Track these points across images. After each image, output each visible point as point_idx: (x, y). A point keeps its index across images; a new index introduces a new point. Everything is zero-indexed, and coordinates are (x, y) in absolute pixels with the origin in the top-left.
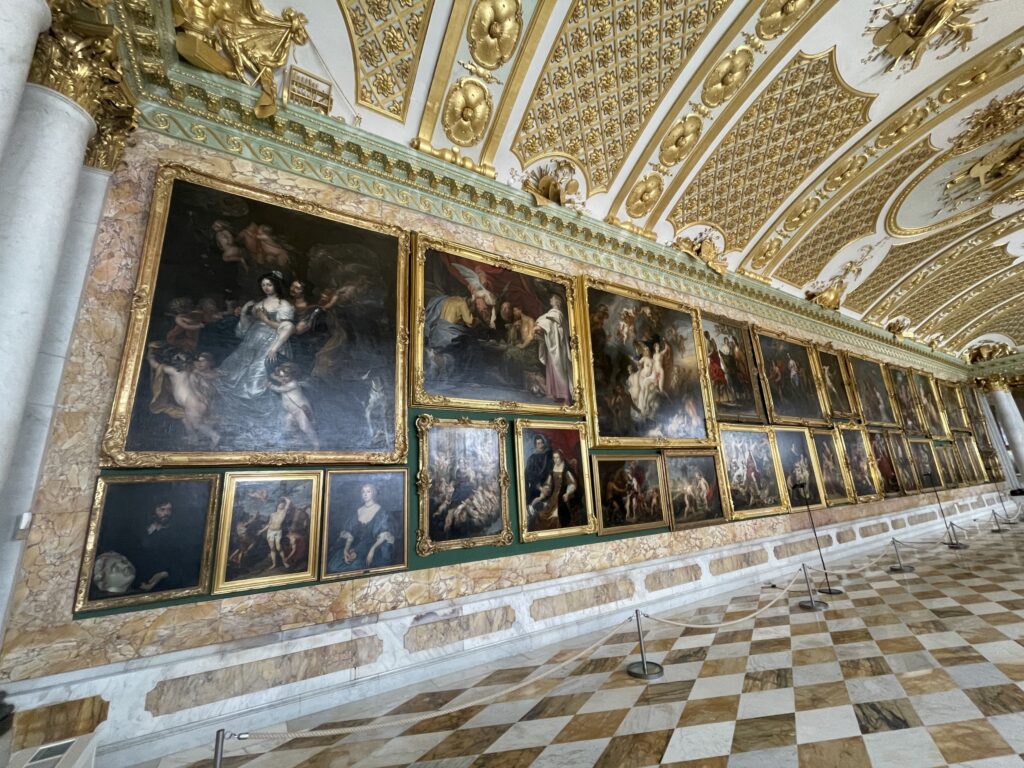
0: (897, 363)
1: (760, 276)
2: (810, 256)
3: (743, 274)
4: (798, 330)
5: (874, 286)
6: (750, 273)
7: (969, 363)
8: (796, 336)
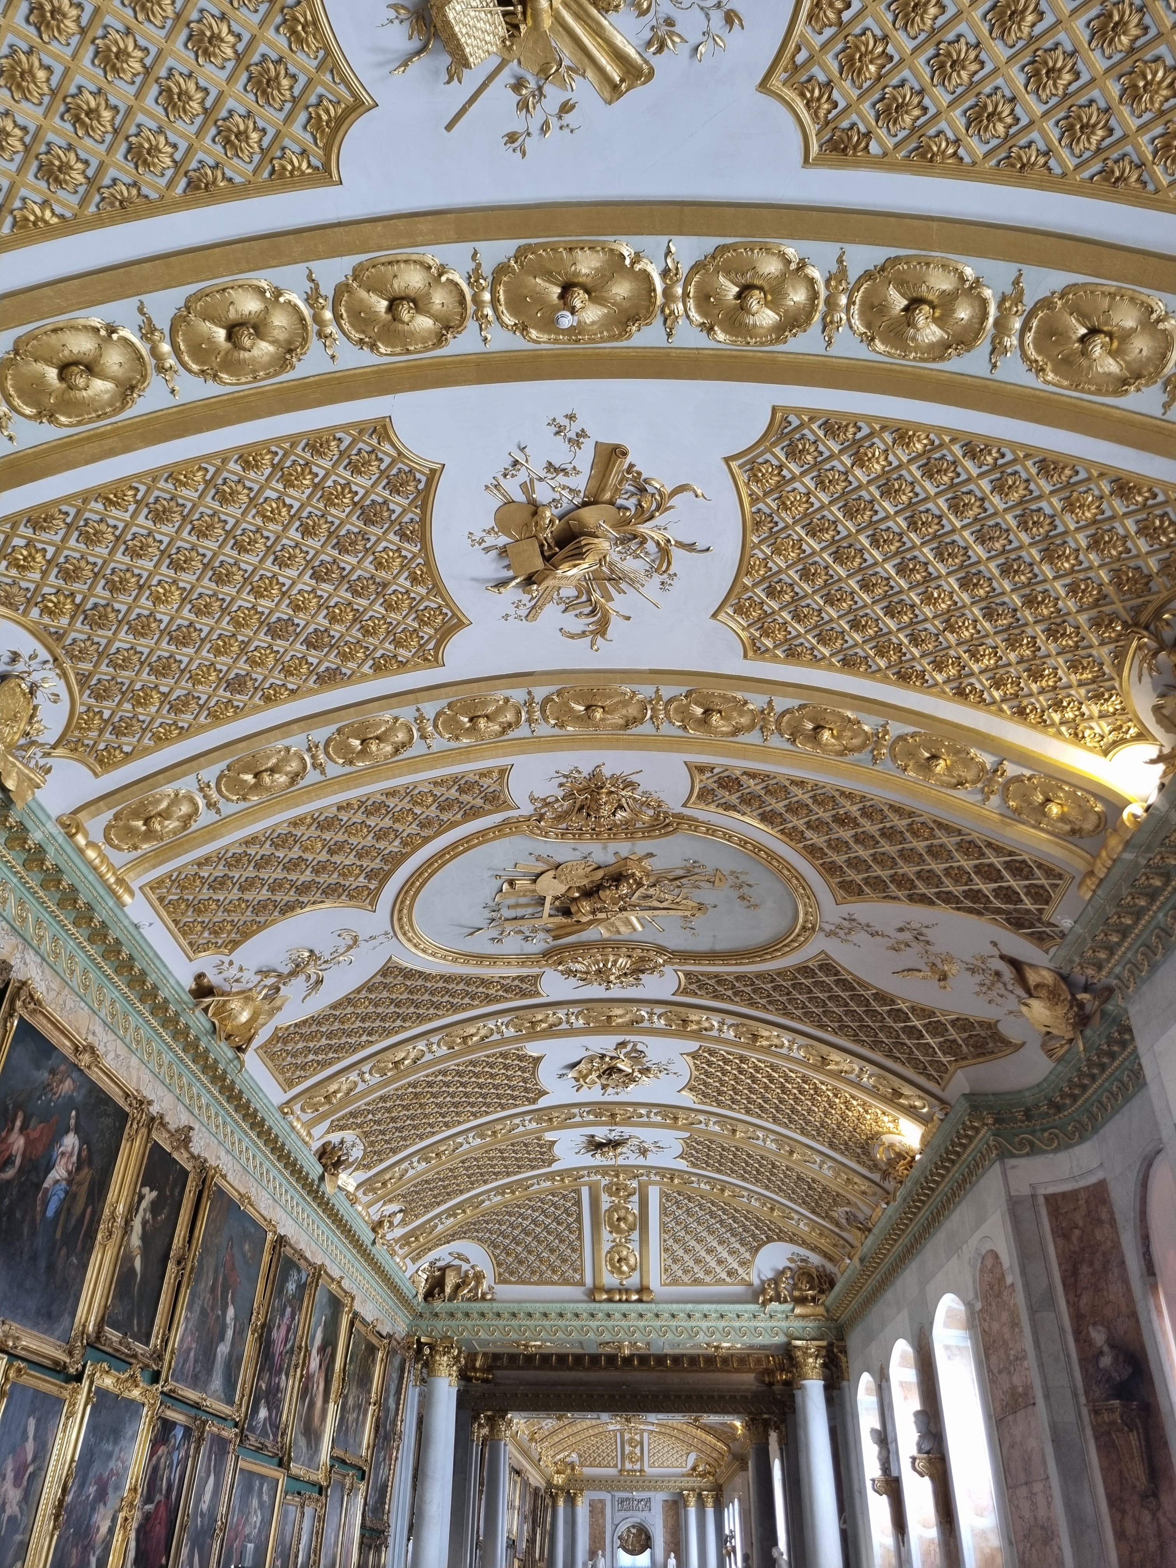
0: (302, 1246)
1: (110, 866)
2: (242, 889)
3: (72, 836)
4: (134, 1061)
5: (330, 1035)
6: (90, 844)
7: (420, 1297)
8: (121, 1075)
